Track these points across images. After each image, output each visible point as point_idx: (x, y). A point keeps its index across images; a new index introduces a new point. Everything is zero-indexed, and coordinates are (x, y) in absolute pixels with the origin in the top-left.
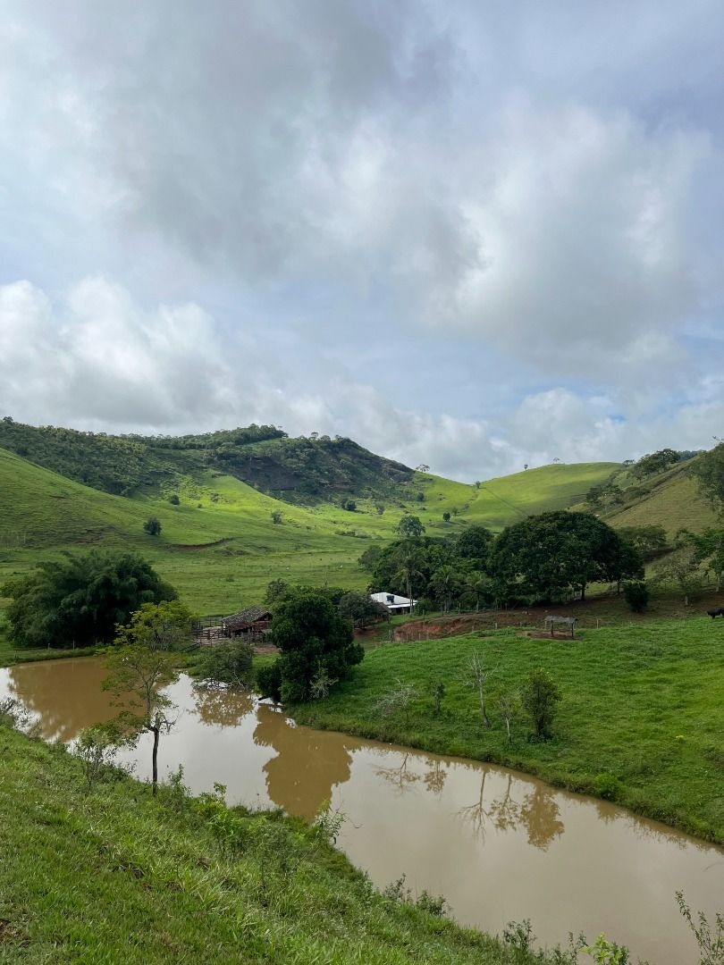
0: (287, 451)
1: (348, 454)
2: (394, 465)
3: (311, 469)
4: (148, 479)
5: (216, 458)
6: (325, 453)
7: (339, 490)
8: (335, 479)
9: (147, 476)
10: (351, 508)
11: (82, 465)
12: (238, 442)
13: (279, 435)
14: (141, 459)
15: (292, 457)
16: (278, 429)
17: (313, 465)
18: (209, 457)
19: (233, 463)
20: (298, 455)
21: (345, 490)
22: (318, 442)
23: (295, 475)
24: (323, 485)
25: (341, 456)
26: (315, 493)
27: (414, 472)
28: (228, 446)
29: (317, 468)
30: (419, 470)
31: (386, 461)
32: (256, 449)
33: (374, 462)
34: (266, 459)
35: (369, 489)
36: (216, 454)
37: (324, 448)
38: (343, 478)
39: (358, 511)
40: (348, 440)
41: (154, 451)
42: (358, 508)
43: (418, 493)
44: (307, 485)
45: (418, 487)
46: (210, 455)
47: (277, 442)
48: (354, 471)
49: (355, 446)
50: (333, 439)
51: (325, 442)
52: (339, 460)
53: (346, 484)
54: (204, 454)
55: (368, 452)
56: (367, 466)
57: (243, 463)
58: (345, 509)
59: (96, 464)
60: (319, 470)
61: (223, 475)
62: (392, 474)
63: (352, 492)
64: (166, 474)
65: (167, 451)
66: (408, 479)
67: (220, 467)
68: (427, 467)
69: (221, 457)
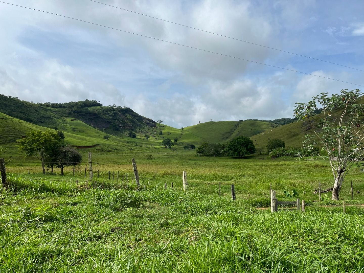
0: (103, 111)
1: (129, 114)
2: (149, 120)
3: (115, 120)
4: (41, 120)
5: (72, 113)
6: (120, 113)
7: (127, 129)
8: (125, 124)
9: (41, 118)
10: (134, 136)
11: (6, 111)
12: (82, 106)
13: (99, 105)
14: (36, 111)
15: (106, 114)
16: (98, 102)
17: (116, 118)
18: (69, 112)
19: (80, 115)
20: (108, 114)
21: (129, 129)
22: (116, 108)
23: (108, 122)
24: (120, 126)
25: (127, 115)
26: (117, 130)
27: (157, 123)
28: (78, 108)
29: (117, 119)
30: (158, 122)
31: (145, 118)
32: (90, 109)
33: (140, 118)
34: (95, 114)
35: (140, 129)
36: (72, 111)
37: (119, 111)
38: (129, 125)
39: (137, 138)
40: (129, 109)
41: (42, 107)
42: (137, 137)
43: (159, 131)
44: (113, 126)
45: (159, 129)
46: (70, 111)
47: (99, 107)
48: (133, 122)
49: (132, 111)
50: (123, 108)
51: (120, 109)
52: (126, 116)
53: (130, 126)
54: (67, 110)
55: (137, 114)
56: (137, 120)
57: (85, 115)
58: (131, 137)
59: (14, 110)
60: (118, 120)
61: (77, 120)
62: (148, 124)
63: (133, 130)
64: (49, 118)
65: (49, 108)
66: (154, 126)
67: (74, 116)
68: (161, 121)
69: (75, 112)
